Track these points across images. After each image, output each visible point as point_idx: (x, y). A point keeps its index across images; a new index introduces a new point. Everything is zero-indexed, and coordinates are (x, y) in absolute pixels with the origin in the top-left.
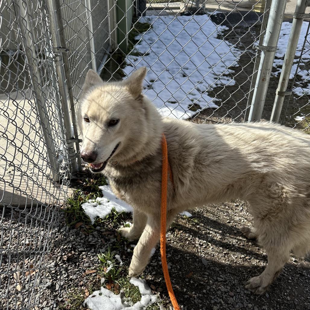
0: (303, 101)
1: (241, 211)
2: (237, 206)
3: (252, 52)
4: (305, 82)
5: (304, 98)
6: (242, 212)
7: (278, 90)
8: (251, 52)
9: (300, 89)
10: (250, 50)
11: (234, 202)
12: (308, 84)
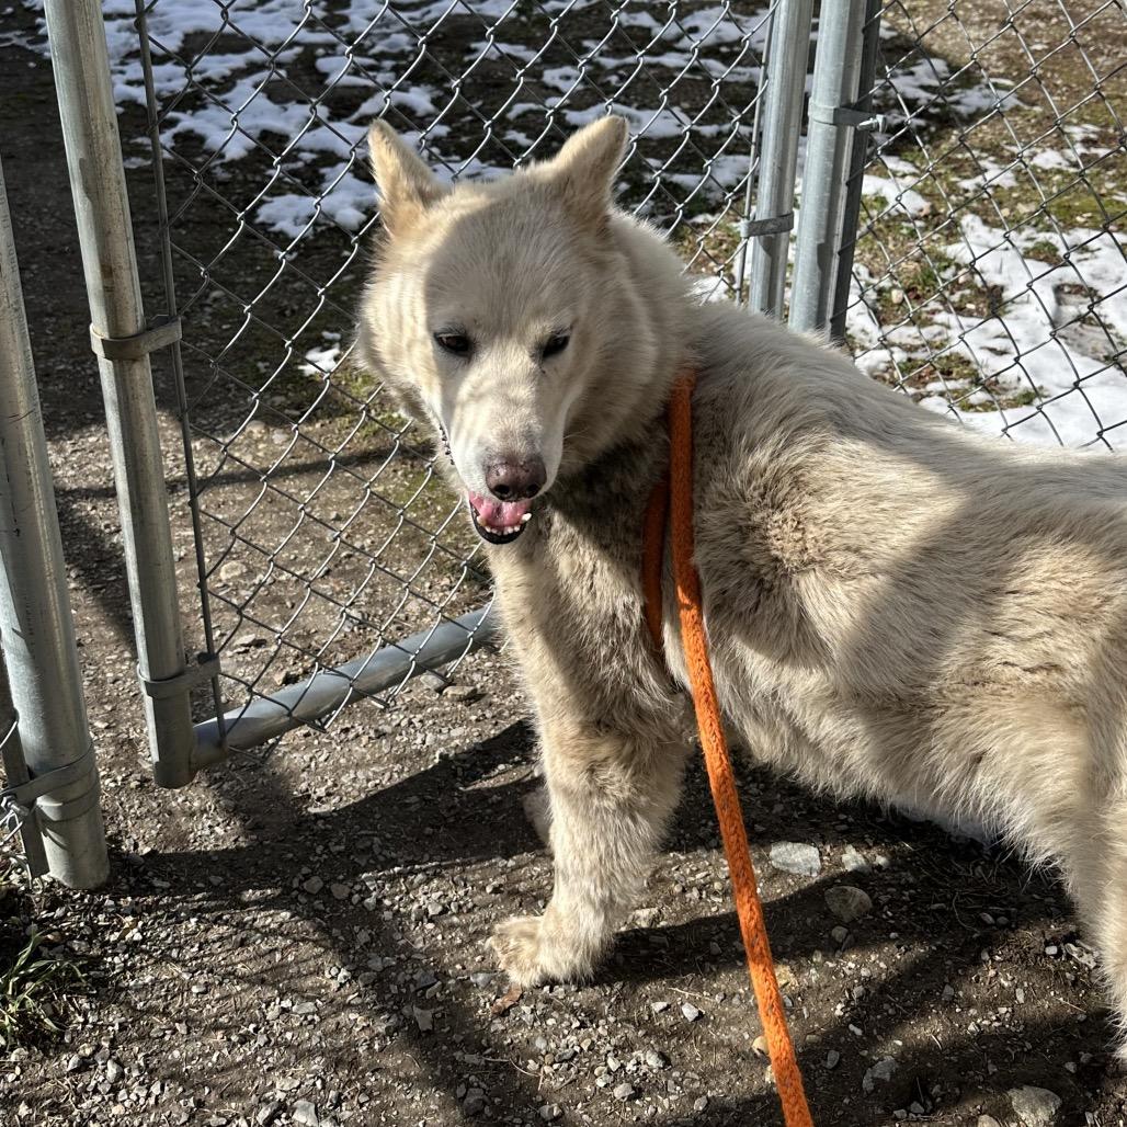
0: (317, 265)
1: (115, 1090)
2: (85, 1065)
3: (23, 42)
4: (306, 165)
5: (321, 242)
6: (122, 1093)
7: (98, 331)
8: (15, 41)
9: (290, 205)
10: (9, 35)
11: (62, 1047)
12: (323, 171)
